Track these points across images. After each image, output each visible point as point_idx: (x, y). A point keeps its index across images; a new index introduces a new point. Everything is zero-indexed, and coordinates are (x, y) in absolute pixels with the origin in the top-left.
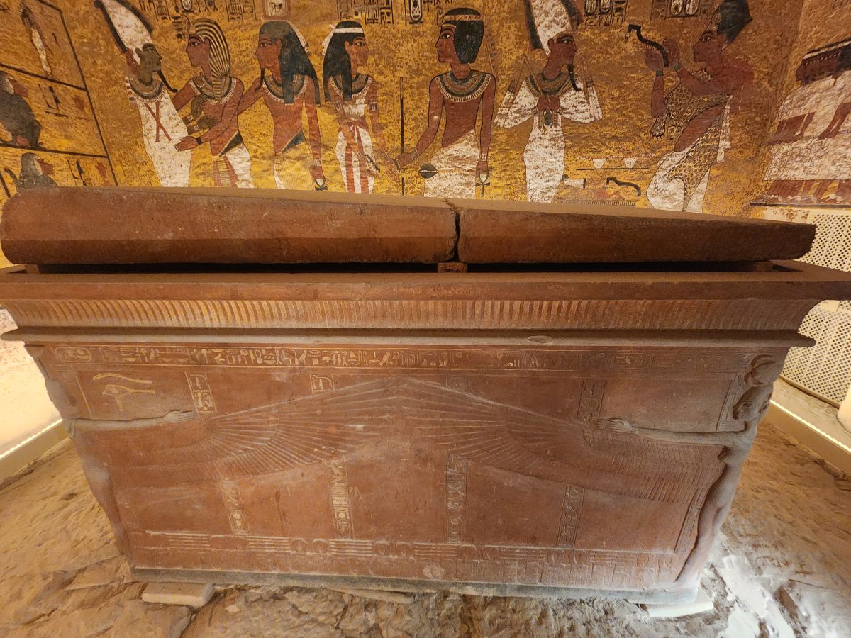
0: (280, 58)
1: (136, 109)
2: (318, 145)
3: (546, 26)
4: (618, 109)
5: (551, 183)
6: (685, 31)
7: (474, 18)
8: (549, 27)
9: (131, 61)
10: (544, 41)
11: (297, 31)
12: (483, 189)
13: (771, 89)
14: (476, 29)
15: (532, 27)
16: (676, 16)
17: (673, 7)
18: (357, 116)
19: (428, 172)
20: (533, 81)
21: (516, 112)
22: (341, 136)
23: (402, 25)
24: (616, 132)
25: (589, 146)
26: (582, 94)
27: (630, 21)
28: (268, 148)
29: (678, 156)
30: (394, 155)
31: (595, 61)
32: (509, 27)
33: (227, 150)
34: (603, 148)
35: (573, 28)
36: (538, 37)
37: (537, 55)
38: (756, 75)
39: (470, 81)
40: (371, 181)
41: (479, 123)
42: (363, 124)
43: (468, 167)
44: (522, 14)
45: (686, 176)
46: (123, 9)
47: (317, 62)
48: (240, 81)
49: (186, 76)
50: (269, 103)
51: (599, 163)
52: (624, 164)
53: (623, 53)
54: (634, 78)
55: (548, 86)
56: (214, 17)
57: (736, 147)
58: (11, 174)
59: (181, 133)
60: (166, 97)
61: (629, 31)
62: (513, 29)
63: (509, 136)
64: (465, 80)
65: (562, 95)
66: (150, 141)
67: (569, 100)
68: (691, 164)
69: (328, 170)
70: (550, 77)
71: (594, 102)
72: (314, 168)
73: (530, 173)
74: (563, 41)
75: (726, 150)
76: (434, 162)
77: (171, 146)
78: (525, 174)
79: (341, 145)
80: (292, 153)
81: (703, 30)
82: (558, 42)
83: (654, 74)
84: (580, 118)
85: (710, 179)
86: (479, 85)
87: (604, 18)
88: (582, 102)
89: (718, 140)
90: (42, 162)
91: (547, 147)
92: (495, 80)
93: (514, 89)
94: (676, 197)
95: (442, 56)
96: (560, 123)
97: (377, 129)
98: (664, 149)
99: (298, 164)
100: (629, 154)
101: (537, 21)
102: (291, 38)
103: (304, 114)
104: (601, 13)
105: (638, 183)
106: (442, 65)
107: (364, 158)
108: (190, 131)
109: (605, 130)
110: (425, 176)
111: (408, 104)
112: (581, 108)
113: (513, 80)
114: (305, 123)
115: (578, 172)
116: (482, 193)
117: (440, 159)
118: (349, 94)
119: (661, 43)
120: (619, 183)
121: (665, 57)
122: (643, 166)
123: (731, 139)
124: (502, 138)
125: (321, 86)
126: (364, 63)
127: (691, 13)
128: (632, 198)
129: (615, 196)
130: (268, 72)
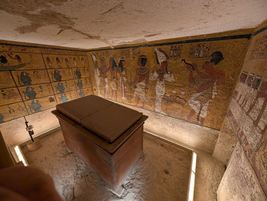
0: (112, 64)
1: (94, 70)
2: (117, 79)
3: (160, 59)
4: (179, 80)
5: (162, 94)
6: (199, 61)
7: (145, 57)
8: (161, 59)
9: (94, 63)
10: (160, 62)
11: (115, 59)
12: (146, 93)
13: (233, 79)
14: (145, 59)
15: (157, 59)
16: (196, 57)
17: (195, 55)
18: (123, 75)
19: (135, 87)
20: (157, 71)
21: (154, 77)
22: (121, 78)
23: (131, 58)
24: (179, 85)
25: (171, 87)
26: (169, 75)
27: (182, 58)
28: (110, 79)
29: (198, 94)
30: (129, 83)
31: (173, 68)
32: (152, 59)
33: (105, 78)
34: (175, 88)
35: (167, 59)
36: (158, 62)
37: (158, 65)
38: (226, 75)
39: (144, 70)
40: (125, 87)
41: (146, 79)
42: (124, 77)
43: (143, 88)
44: (155, 56)
45: (201, 100)
46: (94, 56)
47: (117, 65)
48: (107, 67)
49: (100, 66)
50: (111, 71)
51: (174, 92)
52: (181, 93)
53: (180, 66)
54: (184, 72)
55: (161, 72)
56: (104, 57)
57: (219, 95)
58: (76, 83)
59: (99, 75)
60: (98, 69)
61: (182, 61)
62: (153, 60)
63: (152, 82)
64: (143, 70)
65: (164, 75)
66: (95, 75)
67: (166, 76)
68: (202, 97)
69: (118, 84)
70: (161, 70)
71: (173, 77)
72: (116, 83)
73: (157, 91)
74: (164, 62)
75: (215, 95)
76: (136, 85)
77: (98, 76)
78: (156, 91)
79: (121, 79)
80: (113, 80)
81: (205, 61)
82: (163, 63)
83: (189, 72)
84: (169, 80)
85: (210, 102)
86: (146, 71)
87: (175, 57)
88: (169, 77)
89: (212, 92)
90: (81, 80)
91: (161, 86)
92: (149, 70)
93: (153, 72)
94: (197, 105)
95: (139, 64)
96: (164, 81)
97: (127, 77)
98: (193, 91)
99: (114, 82)
100: (183, 91)
101: (158, 58)
102: (114, 61)
103: (115, 73)
104: (174, 57)
105: (186, 99)
106: (139, 66)
107: (124, 83)
108: (100, 74)
109: (176, 84)
110: (135, 88)
111: (132, 73)
112: (169, 78)
113: (153, 70)
114: (115, 75)
115: (169, 93)
116: (146, 94)
117: (138, 85)
118: (122, 71)
119: (192, 64)
120: (180, 98)
121: (193, 68)
122: (187, 95)
123: (217, 92)
124: (151, 82)
125: (118, 69)
126: (125, 65)
127: (201, 57)
128: (184, 102)
129: (179, 101)
130: (111, 66)
